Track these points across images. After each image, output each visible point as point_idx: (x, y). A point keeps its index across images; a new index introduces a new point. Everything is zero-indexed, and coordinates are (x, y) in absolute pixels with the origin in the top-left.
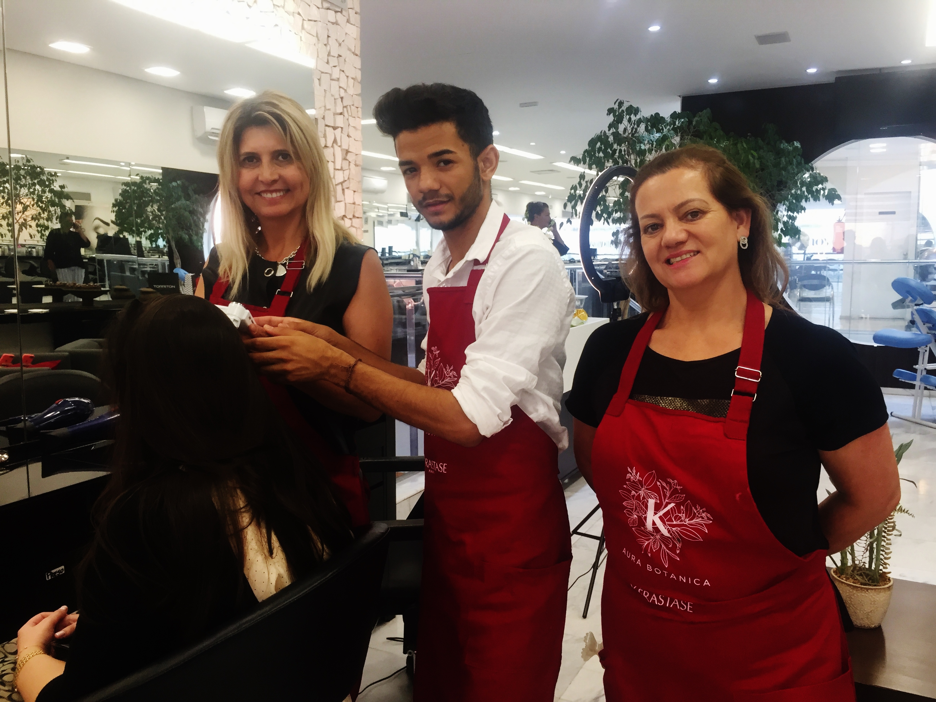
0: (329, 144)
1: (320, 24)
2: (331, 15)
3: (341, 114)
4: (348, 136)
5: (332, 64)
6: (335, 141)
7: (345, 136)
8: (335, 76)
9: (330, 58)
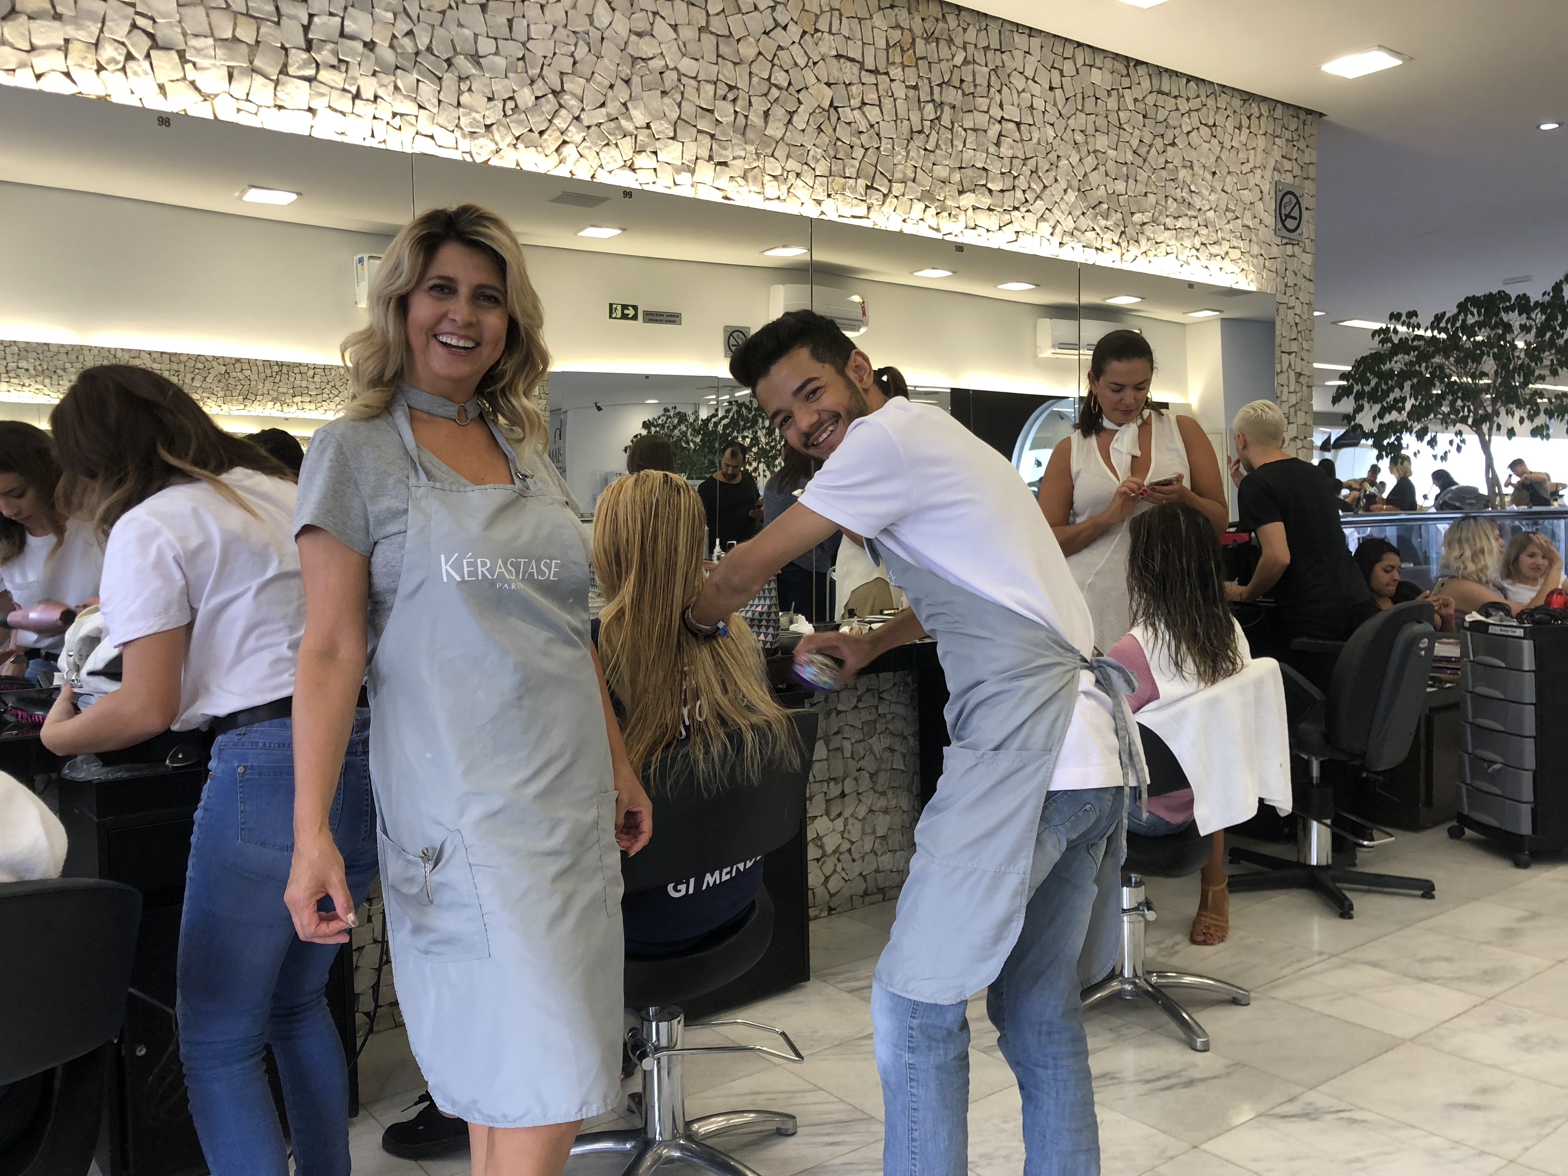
0: (1285, 369)
1: (1279, 260)
2: (1289, 249)
3: (1295, 339)
4: (1302, 359)
5: (1288, 294)
6: (1290, 366)
7: (1299, 360)
8: (1290, 305)
9: (1287, 289)
